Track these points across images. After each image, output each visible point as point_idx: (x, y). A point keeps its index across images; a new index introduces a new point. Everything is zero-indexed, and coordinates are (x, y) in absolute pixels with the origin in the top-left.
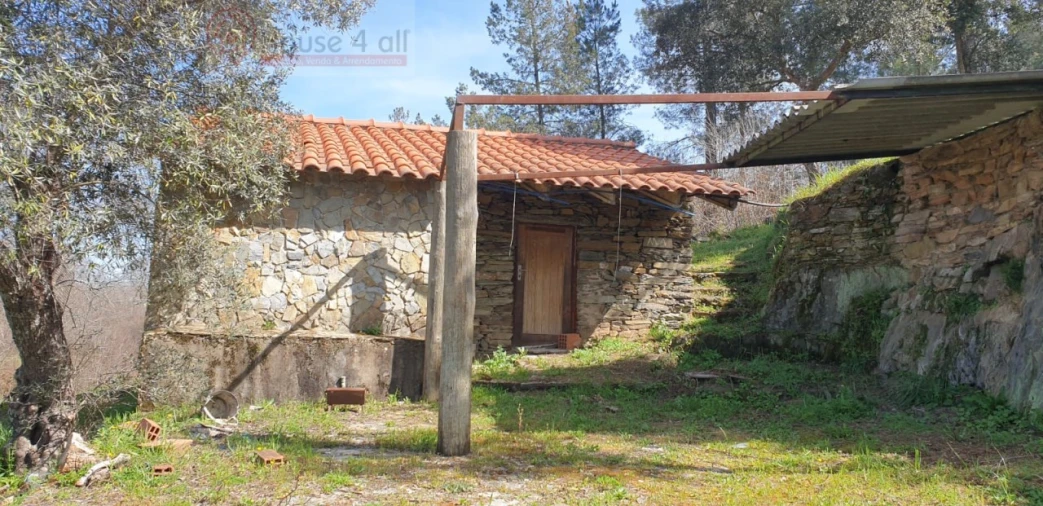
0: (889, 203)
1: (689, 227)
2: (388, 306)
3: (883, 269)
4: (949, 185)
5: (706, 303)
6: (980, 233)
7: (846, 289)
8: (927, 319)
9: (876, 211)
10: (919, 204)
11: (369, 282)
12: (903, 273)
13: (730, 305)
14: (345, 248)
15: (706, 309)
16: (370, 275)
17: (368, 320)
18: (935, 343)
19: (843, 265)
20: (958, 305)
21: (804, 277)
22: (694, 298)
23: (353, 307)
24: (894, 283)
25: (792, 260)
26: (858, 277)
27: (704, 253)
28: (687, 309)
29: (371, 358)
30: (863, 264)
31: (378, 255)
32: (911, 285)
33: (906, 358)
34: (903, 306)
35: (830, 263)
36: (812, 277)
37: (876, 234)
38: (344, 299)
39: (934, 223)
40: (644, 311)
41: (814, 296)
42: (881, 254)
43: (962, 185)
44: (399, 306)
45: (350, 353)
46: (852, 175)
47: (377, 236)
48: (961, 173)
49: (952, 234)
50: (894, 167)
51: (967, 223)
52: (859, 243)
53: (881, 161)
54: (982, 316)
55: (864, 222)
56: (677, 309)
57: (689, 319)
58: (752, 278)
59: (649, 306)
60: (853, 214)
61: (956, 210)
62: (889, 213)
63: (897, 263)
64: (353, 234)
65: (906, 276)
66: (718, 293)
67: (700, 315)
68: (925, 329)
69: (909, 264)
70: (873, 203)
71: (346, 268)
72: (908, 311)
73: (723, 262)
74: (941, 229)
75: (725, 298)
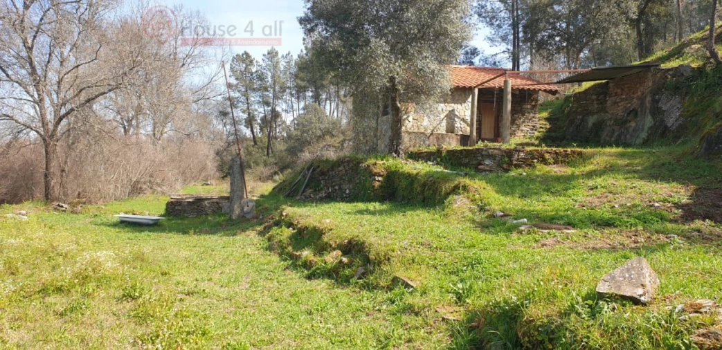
0: (606, 94)
1: (537, 101)
2: (456, 125)
3: (603, 114)
4: (622, 89)
5: (542, 128)
6: (629, 103)
7: (592, 120)
8: (615, 128)
9: (602, 96)
10: (614, 94)
11: (451, 118)
12: (609, 115)
13: (550, 129)
14: (444, 108)
15: (541, 130)
16: (451, 116)
17: (451, 129)
18: (616, 134)
19: (591, 113)
20: (622, 123)
21: (578, 117)
22: (538, 126)
23: (447, 126)
24: (606, 118)
25: (574, 112)
26: (595, 117)
27: (541, 111)
28: (536, 130)
29: (455, 140)
30: (597, 113)
31: (453, 110)
32: (611, 118)
33: (608, 139)
34: (608, 124)
35: (587, 113)
36: (581, 117)
37: (601, 103)
38: (444, 124)
39: (618, 100)
40: (522, 130)
41: (581, 123)
42: (603, 109)
43: (626, 89)
44: (459, 125)
45: (449, 138)
46: (595, 85)
47: (453, 105)
48: (626, 86)
49: (622, 103)
50: (607, 83)
51: (626, 100)
52: (596, 106)
53: (604, 81)
54: (628, 125)
55: (597, 100)
56: (532, 130)
57: (537, 134)
58: (557, 119)
59: (524, 128)
60: (594, 97)
61: (624, 97)
62: (605, 97)
63: (607, 112)
64: (446, 104)
65: (610, 116)
66: (545, 125)
67: (540, 132)
68: (614, 130)
69: (611, 112)
70: (600, 94)
71: (445, 114)
72: (610, 125)
73: (545, 114)
74: (620, 102)
75: (548, 126)
